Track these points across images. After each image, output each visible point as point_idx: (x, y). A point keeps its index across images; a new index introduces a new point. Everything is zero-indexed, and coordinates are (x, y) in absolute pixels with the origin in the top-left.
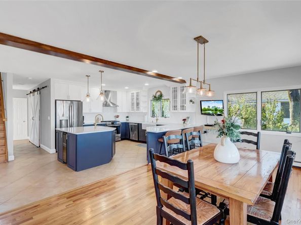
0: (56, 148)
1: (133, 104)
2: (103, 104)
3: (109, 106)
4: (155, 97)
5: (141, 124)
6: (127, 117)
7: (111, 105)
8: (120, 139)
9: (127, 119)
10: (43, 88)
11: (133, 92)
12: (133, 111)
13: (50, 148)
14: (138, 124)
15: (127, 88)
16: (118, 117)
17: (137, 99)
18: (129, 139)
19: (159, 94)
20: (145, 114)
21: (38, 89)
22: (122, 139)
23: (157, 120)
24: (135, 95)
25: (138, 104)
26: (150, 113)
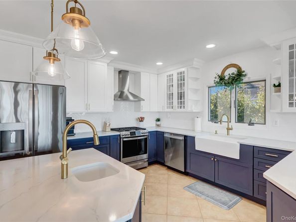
1: (170, 96)
2: (115, 96)
3: (127, 99)
4: (221, 79)
5: (193, 138)
6: (158, 120)
7: (131, 98)
8: (146, 164)
9: (158, 123)
11: (171, 73)
12: (171, 110)
14: (185, 137)
15: (159, 64)
16: (142, 120)
17: (181, 85)
18: (163, 164)
20: (196, 115)
22: (150, 164)
23: (228, 129)
24: (175, 78)
25: (181, 96)
26: (206, 114)
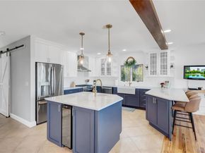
0: (36, 120)
4: (127, 63)
5: (116, 88)
10: (17, 48)
12: (103, 76)
13: (30, 121)
14: (112, 88)
15: (99, 54)
16: (88, 81)
19: (131, 60)
21: (8, 49)
23: (130, 84)
25: (109, 69)
